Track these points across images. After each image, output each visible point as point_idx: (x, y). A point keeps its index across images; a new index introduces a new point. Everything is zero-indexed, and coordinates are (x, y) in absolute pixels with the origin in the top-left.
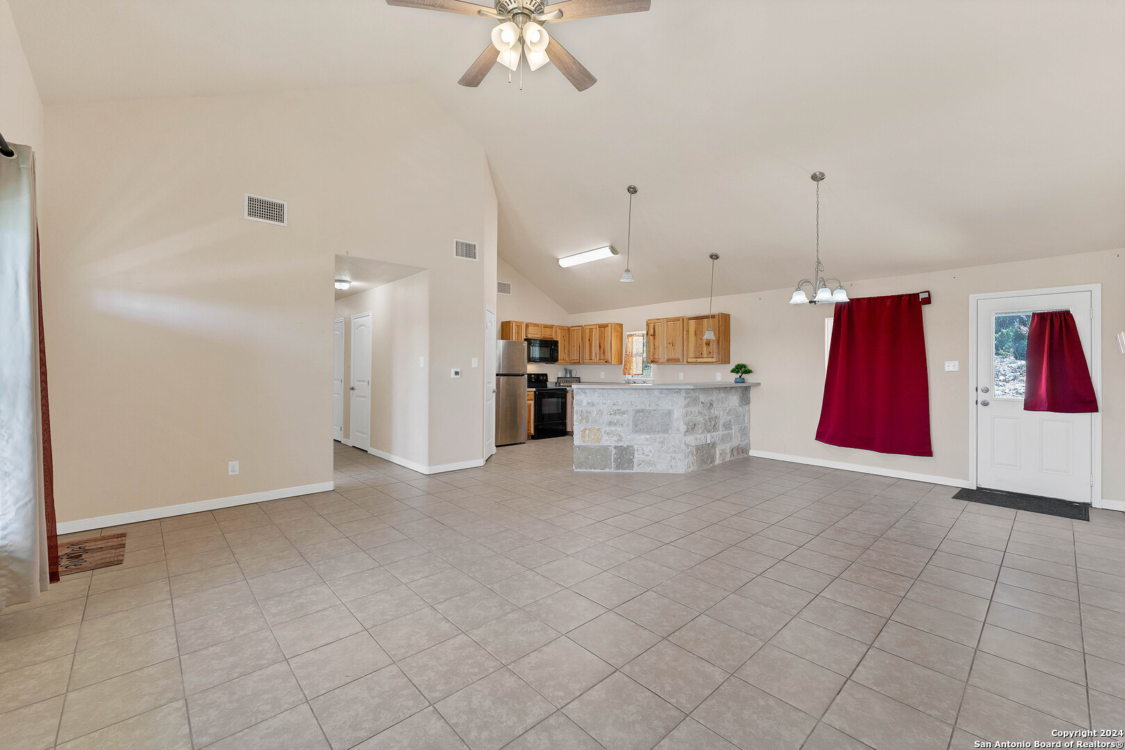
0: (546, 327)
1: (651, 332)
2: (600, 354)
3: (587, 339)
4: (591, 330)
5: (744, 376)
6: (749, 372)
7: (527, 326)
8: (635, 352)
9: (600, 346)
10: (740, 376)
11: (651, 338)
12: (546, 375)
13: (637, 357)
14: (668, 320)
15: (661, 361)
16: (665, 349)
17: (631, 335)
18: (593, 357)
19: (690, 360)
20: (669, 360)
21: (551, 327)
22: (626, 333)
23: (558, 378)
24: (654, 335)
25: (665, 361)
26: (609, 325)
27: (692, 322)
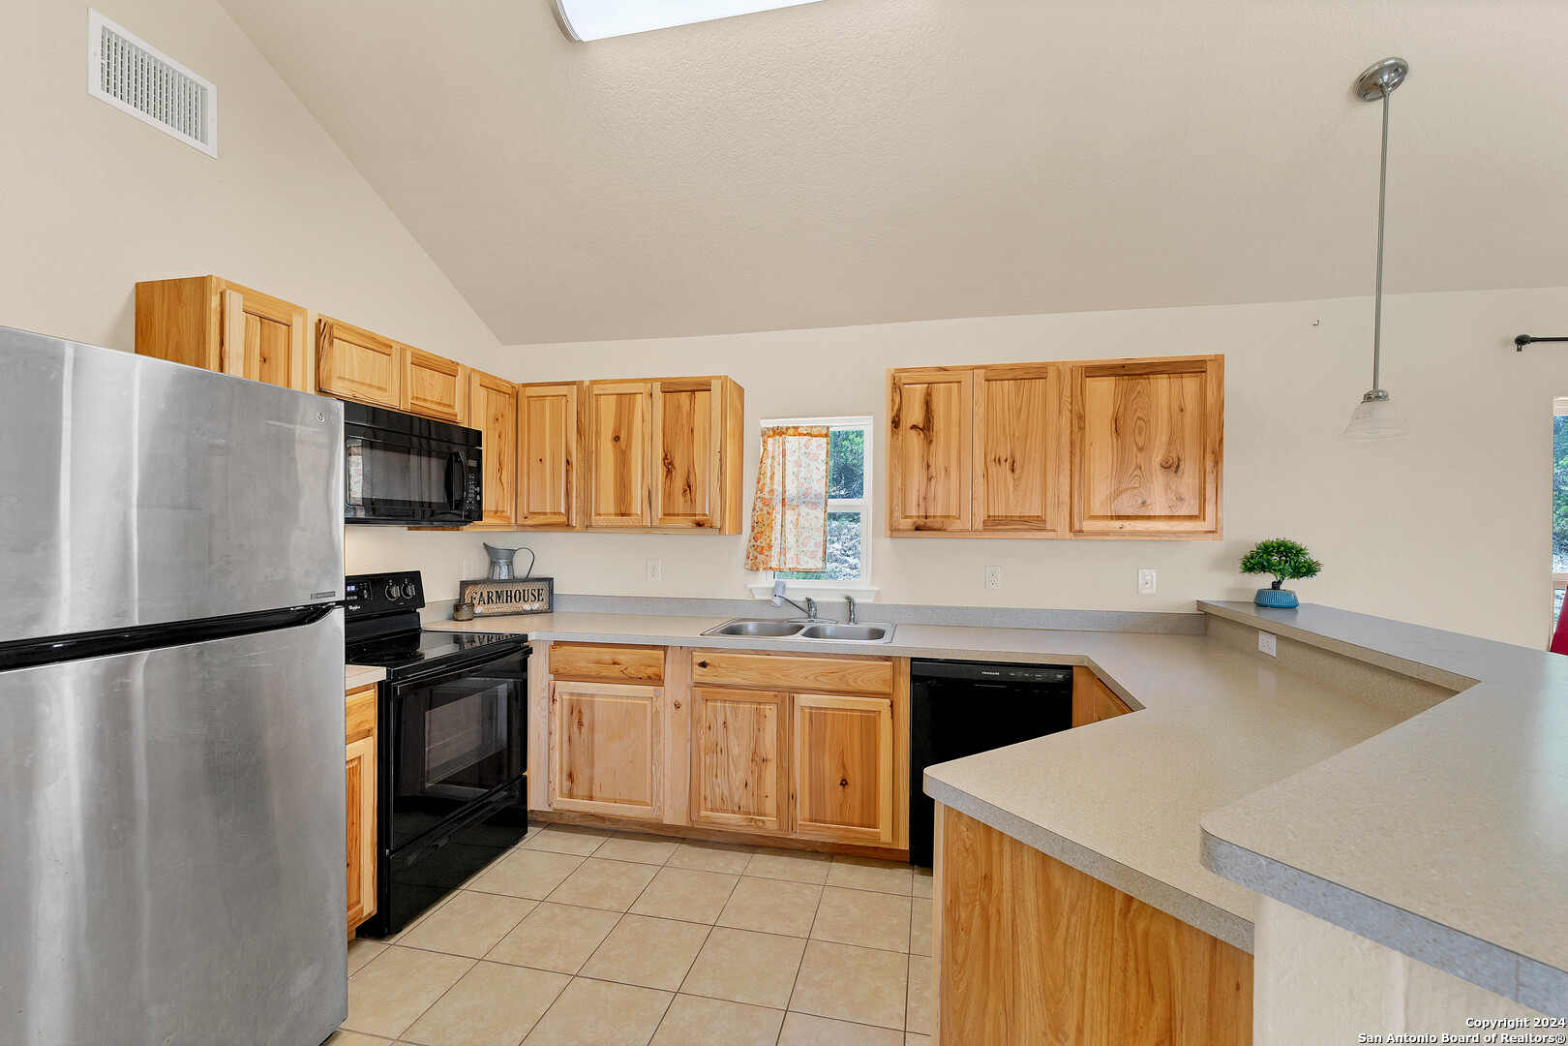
0: (423, 362)
1: (914, 415)
2: (668, 495)
3: (607, 435)
4: (625, 401)
5: (1288, 584)
6: (1308, 570)
7: (323, 331)
8: (792, 490)
9: (669, 466)
10: (1276, 586)
11: (915, 440)
12: (415, 578)
13: (803, 509)
14: (993, 374)
15: (957, 525)
16: (980, 481)
17: (779, 432)
18: (637, 505)
19: (1088, 525)
20: (995, 524)
21: (449, 370)
22: (757, 421)
23: (464, 585)
24: (926, 428)
25: (979, 525)
26: (716, 386)
27: (1102, 389)
